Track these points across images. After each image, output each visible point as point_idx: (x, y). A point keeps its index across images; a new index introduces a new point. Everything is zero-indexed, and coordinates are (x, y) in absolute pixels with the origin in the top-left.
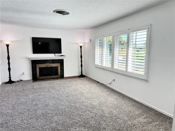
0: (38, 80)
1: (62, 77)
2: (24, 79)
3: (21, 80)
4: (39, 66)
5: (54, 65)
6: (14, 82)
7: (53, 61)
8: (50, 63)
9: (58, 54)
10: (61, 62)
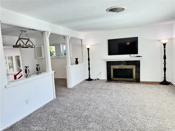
0: (112, 80)
1: (138, 80)
2: (100, 79)
3: (98, 79)
4: (113, 67)
5: (128, 67)
6: (92, 80)
7: (128, 63)
8: (124, 65)
9: (134, 55)
10: (137, 64)
